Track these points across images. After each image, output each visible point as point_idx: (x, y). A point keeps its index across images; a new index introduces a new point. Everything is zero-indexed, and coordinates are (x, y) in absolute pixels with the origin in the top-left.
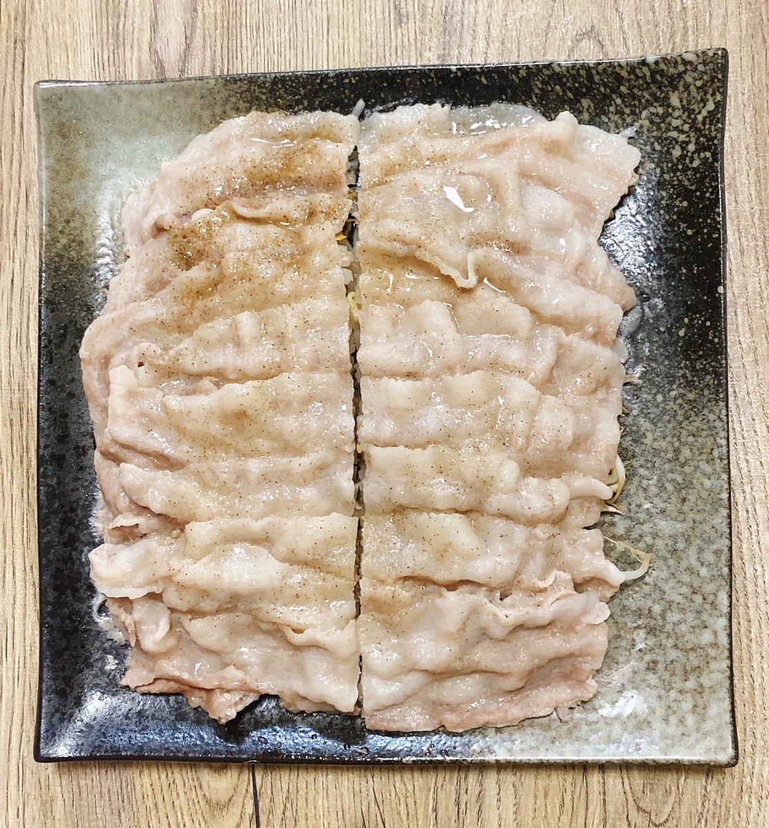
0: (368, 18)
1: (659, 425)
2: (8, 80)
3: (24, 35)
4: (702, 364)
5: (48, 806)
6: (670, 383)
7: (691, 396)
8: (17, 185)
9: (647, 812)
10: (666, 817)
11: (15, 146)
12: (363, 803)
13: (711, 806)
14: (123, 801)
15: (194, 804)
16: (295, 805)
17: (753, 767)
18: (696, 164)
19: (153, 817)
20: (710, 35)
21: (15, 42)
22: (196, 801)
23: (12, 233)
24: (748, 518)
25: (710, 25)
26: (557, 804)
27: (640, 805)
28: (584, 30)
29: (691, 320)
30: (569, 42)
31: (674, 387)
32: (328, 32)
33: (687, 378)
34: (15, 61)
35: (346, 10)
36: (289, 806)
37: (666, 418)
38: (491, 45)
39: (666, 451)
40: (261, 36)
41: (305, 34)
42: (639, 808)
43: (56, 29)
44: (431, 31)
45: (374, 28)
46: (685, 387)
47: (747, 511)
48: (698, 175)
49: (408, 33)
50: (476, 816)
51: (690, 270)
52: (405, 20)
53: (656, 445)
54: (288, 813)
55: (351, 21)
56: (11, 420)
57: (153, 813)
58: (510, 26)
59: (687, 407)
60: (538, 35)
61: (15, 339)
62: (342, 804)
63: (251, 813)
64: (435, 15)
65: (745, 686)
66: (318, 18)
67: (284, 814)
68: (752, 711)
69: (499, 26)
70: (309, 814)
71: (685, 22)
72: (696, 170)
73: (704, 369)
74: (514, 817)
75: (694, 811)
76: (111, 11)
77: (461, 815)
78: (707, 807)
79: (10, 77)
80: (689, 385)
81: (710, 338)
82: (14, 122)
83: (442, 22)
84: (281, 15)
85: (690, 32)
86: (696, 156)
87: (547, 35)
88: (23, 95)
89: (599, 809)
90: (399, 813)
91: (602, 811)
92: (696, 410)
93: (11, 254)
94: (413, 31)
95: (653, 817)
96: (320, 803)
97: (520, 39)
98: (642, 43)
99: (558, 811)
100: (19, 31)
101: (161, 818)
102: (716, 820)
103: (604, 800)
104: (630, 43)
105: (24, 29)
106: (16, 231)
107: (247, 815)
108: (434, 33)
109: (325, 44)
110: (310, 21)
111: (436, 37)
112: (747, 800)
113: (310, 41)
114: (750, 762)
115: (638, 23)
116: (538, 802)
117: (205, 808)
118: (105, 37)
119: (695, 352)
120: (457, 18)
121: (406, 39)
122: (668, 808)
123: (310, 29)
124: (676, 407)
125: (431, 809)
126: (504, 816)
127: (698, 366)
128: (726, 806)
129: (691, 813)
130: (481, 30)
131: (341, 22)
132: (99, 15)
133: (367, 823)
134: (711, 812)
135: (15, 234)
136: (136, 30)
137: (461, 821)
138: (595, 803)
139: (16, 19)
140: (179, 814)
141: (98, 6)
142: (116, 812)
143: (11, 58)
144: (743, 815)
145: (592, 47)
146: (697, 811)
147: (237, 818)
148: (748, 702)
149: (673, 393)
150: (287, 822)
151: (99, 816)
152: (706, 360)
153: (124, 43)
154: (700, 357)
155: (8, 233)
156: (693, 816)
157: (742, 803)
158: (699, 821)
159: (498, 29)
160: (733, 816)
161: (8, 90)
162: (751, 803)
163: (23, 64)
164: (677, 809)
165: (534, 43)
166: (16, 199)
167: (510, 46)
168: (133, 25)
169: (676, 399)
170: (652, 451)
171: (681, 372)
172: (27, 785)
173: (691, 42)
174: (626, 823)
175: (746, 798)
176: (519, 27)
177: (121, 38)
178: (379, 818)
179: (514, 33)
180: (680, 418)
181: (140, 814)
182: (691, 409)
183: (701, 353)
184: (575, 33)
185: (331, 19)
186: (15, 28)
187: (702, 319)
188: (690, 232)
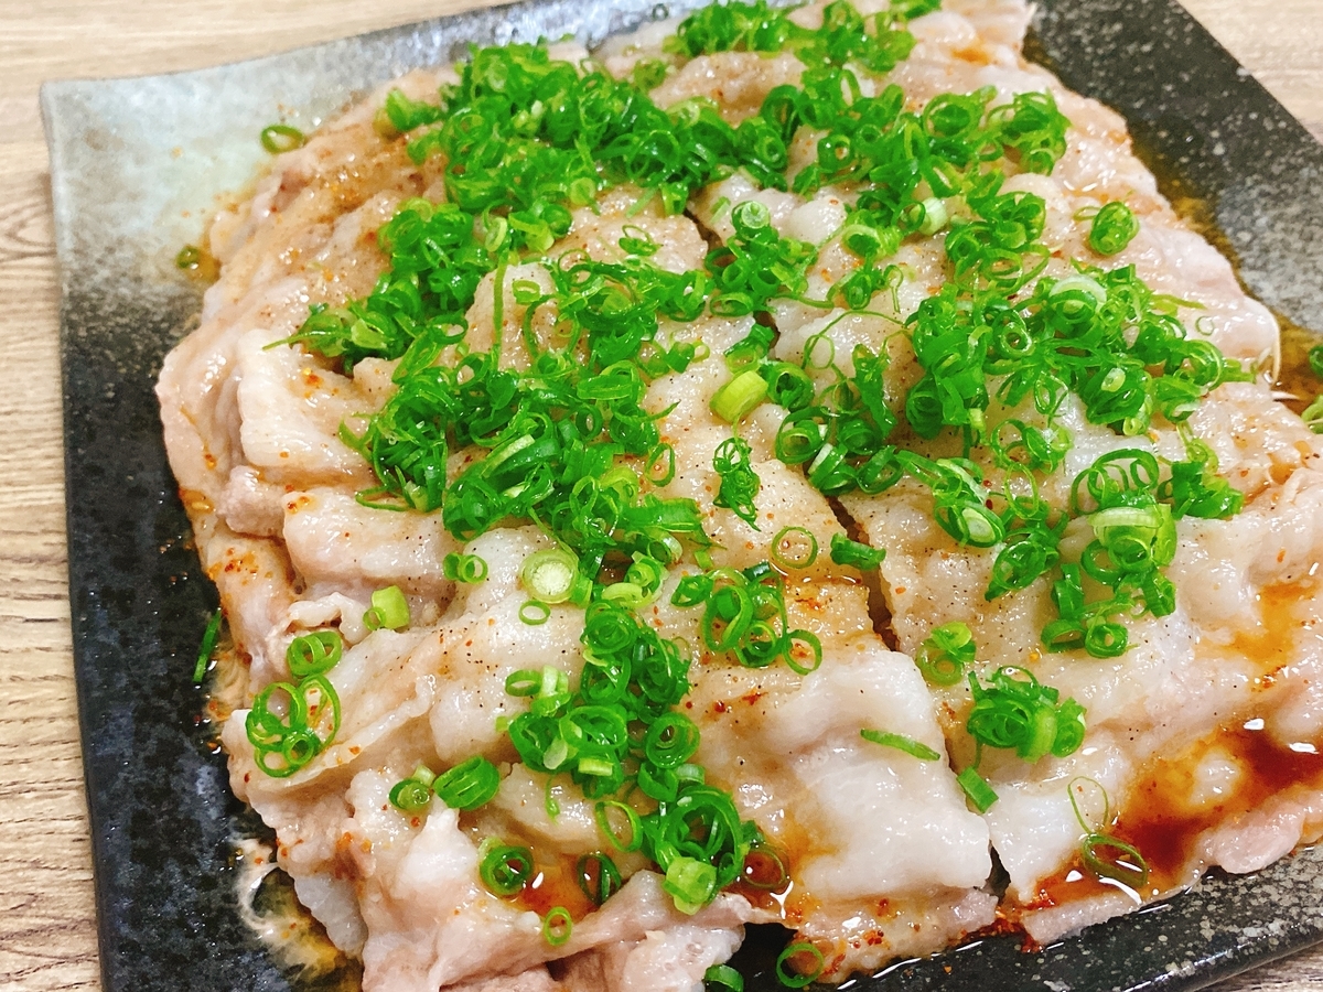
1: (1271, 267)
4: (1281, 164)
6: (1249, 212)
7: (1295, 209)
29: (1223, 129)
31: (1257, 213)
33: (1269, 193)
37: (1275, 254)
39: (1309, 296)
46: (1276, 204)
51: (1177, 81)
53: (1285, 294)
59: (1298, 226)
73: (1290, 167)
80: (1278, 199)
81: (1270, 128)
92: (1315, 221)
119: (1257, 158)
124: (1280, 236)
127: (1276, 169)
149: (1262, 221)
152: (1283, 155)
154: (1272, 157)
169: (1271, 227)
170: (1284, 304)
171: (1254, 193)
180: (1298, 245)
182: (1309, 224)
183: (1268, 153)
187: (1240, 117)
188: (1147, 48)
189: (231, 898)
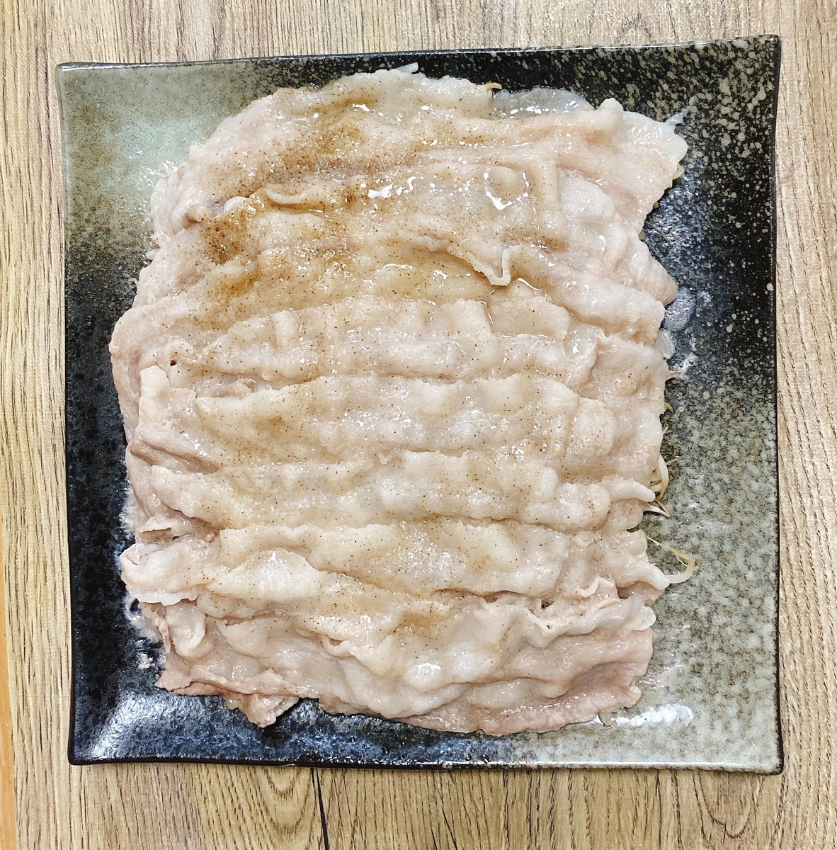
0: (404, 13)
1: (706, 422)
2: (31, 91)
3: (45, 43)
4: (750, 362)
5: (113, 835)
6: (717, 380)
7: (739, 395)
8: (48, 201)
9: (721, 824)
10: (741, 828)
11: (43, 161)
12: (433, 824)
13: (787, 816)
14: (189, 828)
15: (261, 829)
16: (364, 827)
17: (829, 776)
18: (746, 154)
19: (220, 842)
20: (763, 18)
21: (37, 50)
22: (263, 826)
23: (45, 251)
24: (816, 523)
25: (762, 9)
26: (631, 818)
27: (715, 817)
28: (630, 19)
29: (739, 316)
30: (615, 33)
31: (722, 384)
32: (363, 30)
33: (735, 375)
34: (37, 70)
35: (380, 6)
36: (357, 829)
37: (713, 415)
38: (533, 39)
39: (713, 450)
40: (294, 36)
41: (339, 33)
42: (713, 820)
43: (79, 35)
44: (470, 26)
45: (410, 25)
46: (733, 385)
47: (815, 516)
48: (748, 166)
49: (446, 28)
50: (548, 832)
51: (738, 264)
52: (442, 14)
53: (702, 444)
54: (357, 836)
55: (386, 17)
56: (54, 446)
57: (220, 839)
58: (551, 17)
59: (734, 405)
60: (582, 26)
61: (54, 361)
62: (412, 826)
63: (319, 836)
64: (473, 8)
65: (819, 694)
66: (352, 15)
67: (353, 837)
68: (826, 719)
69: (540, 18)
70: (378, 837)
71: (737, 6)
72: (745, 161)
73: (752, 368)
74: (587, 831)
75: (770, 822)
76: (135, 14)
77: (533, 832)
78: (783, 817)
79: (33, 87)
80: (737, 383)
81: (759, 336)
82: (40, 135)
83: (481, 16)
84: (314, 13)
85: (741, 16)
86: (745, 146)
87: (591, 26)
88: (48, 106)
89: (673, 821)
90: (470, 833)
91: (677, 823)
92: (744, 409)
93: (46, 273)
94: (451, 26)
95: (728, 829)
96: (389, 825)
97: (563, 31)
98: (691, 28)
99: (632, 825)
100: (39, 39)
101: (229, 843)
102: (793, 831)
103: (678, 812)
104: (679, 30)
105: (45, 36)
106: (49, 248)
107: (315, 838)
108: (473, 29)
109: (361, 43)
110: (343, 19)
111: (476, 32)
112: (824, 809)
113: (344, 40)
114: (825, 771)
115: (687, 8)
116: (611, 815)
117: (273, 832)
118: (130, 42)
119: (742, 349)
120: (496, 11)
121: (444, 35)
122: (743, 820)
123: (344, 27)
124: (723, 405)
125: (502, 827)
126: (577, 831)
127: (746, 364)
128: (802, 816)
129: (767, 824)
130: (522, 23)
131: (375, 18)
132: (122, 19)
133: (437, 843)
134: (787, 823)
135: (49, 252)
136: (162, 33)
137: (533, 837)
138: (668, 816)
139: (36, 26)
140: (247, 839)
141: (121, 9)
142: (182, 838)
143: (32, 67)
144: (820, 824)
145: (639, 36)
146: (773, 821)
147: (305, 842)
148: (822, 711)
149: (720, 391)
150: (357, 845)
151: (166, 844)
152: (754, 358)
153: (150, 48)
154: (748, 356)
155: (41, 252)
156: (769, 827)
157: (819, 812)
158: (775, 832)
159: (541, 21)
160: (811, 825)
161: (32, 101)
162: (828, 812)
163: (46, 73)
164: (752, 820)
165: (578, 35)
166: (48, 216)
167: (552, 39)
168: (158, 28)
169: (723, 397)
170: (698, 450)
171: (728, 370)
172: (90, 816)
173: (743, 27)
174: (701, 835)
175: (823, 807)
176: (561, 19)
177: (147, 42)
178: (450, 838)
179: (557, 25)
180: (728, 417)
181: (207, 840)
182: (739, 409)
183: (749, 351)
184: (620, 22)
185: (365, 15)
186: (36, 35)
187: (751, 316)
188: (738, 225)
189: (122, 605)
